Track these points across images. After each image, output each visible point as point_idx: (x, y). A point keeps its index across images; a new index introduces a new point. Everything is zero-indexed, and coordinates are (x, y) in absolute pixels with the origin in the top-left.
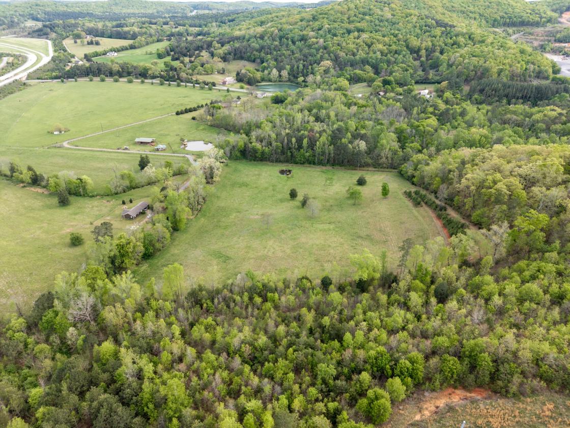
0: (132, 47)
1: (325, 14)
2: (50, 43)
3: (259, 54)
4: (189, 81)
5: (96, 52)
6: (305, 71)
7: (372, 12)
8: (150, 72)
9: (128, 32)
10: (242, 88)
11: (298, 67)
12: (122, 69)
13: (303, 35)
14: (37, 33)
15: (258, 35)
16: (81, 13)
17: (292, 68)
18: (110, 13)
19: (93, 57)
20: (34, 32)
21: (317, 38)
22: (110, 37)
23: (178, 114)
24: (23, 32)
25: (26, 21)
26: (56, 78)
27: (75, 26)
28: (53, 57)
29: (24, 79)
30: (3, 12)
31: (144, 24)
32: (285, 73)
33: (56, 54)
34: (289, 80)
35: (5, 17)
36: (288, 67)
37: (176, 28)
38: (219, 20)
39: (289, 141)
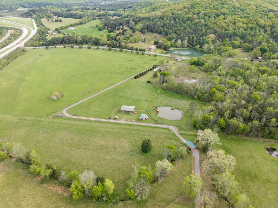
0: (81, 23)
1: (199, 4)
2: (33, 20)
3: (163, 29)
4: (127, 48)
5: (62, 27)
6: (198, 40)
7: (227, 3)
8: (100, 42)
9: (76, 14)
10: (162, 53)
11: (193, 38)
12: (83, 39)
13: (189, 17)
14: (26, 15)
15: (158, 17)
16: (47, 3)
17: (189, 38)
18: (61, 3)
19: (61, 30)
20: (24, 14)
21: (199, 19)
22: (67, 17)
23: (136, 78)
24: (17, 14)
25: (18, 7)
26: (42, 45)
27: (46, 10)
28: (37, 31)
29: (23, 46)
30: (6, 3)
31: (83, 9)
32: (186, 42)
33: (39, 28)
34: (188, 46)
35: (7, 6)
36: (187, 38)
37: (100, 11)
38: (123, 7)
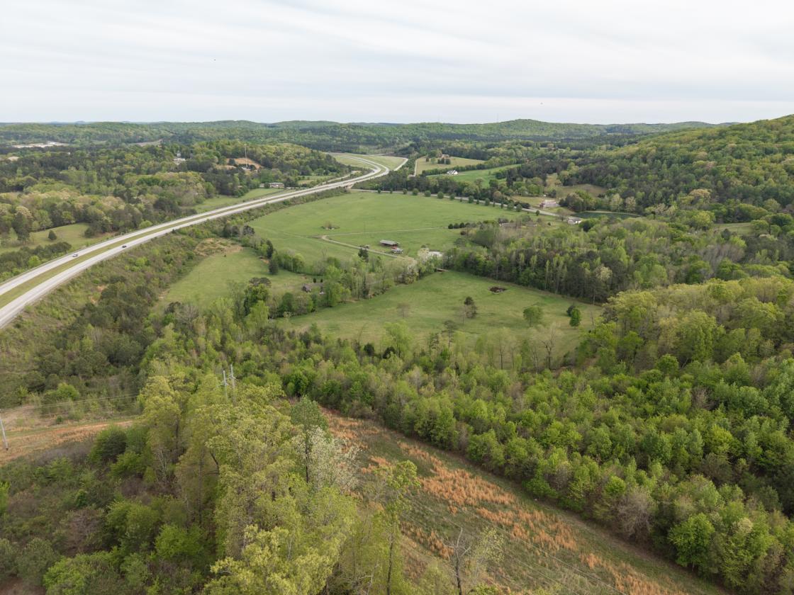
0: (480, 167)
2: (406, 161)
3: (613, 177)
4: (500, 201)
5: (437, 170)
9: (488, 153)
13: (690, 156)
15: (627, 156)
17: (647, 195)
19: (430, 174)
21: (707, 160)
23: (450, 227)
28: (393, 172)
29: (349, 188)
32: (632, 201)
34: (635, 210)
36: (641, 194)
37: (555, 150)
39: (518, 257)
